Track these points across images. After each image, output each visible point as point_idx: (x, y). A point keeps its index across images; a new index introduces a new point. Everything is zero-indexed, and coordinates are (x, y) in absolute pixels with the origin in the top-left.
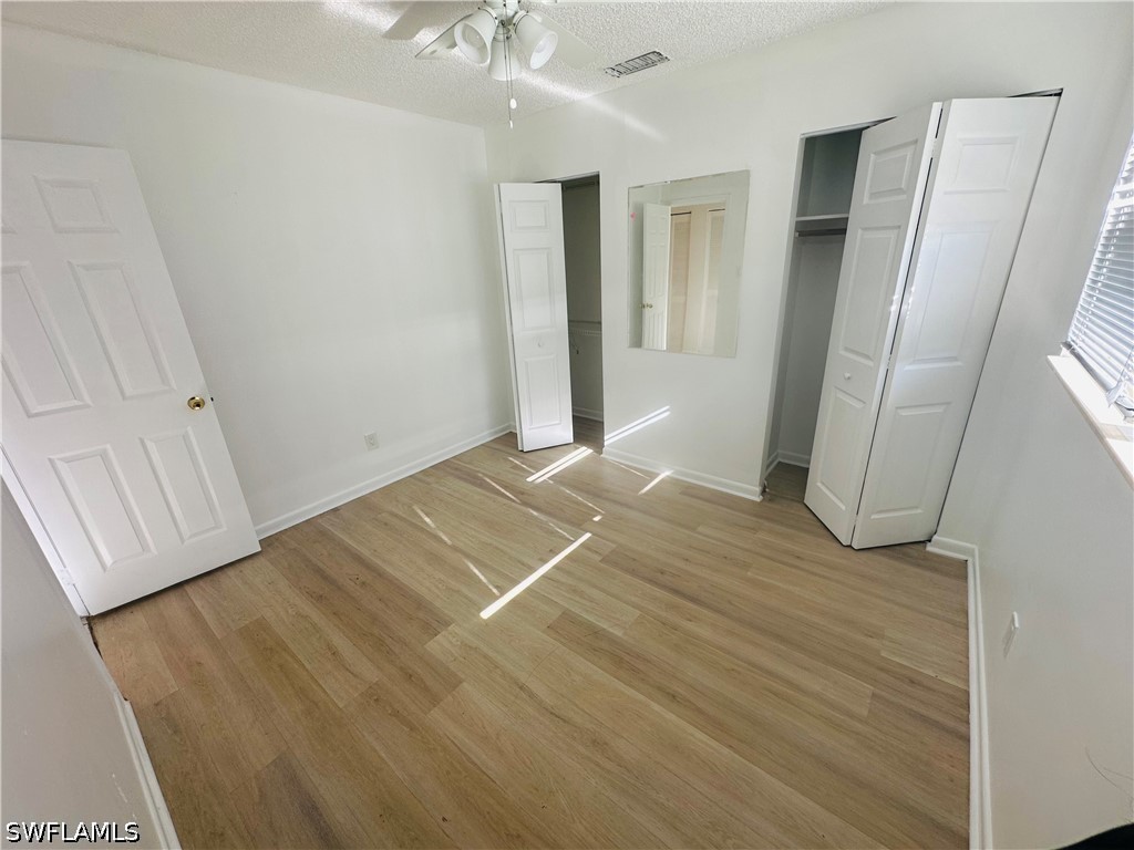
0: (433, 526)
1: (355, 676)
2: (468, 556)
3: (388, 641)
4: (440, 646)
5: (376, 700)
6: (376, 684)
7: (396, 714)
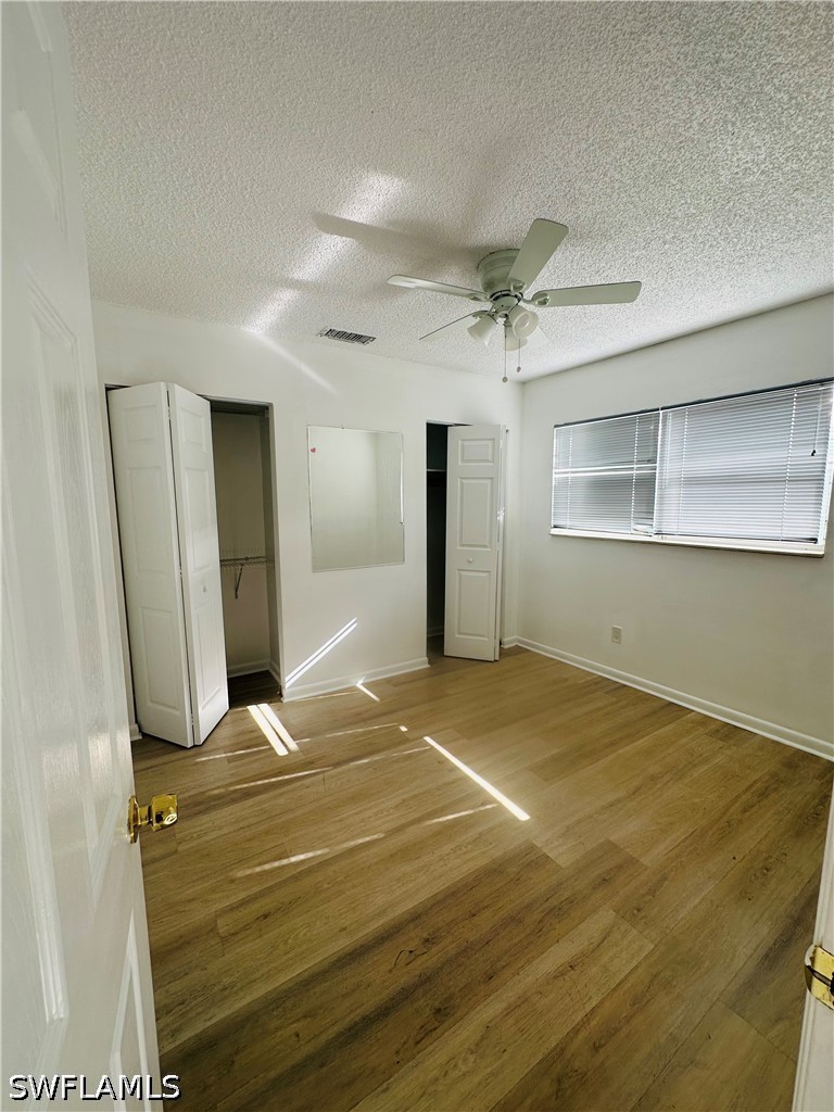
0: (326, 850)
1: (608, 935)
2: (419, 820)
3: (554, 902)
4: (563, 855)
5: (639, 910)
6: (617, 912)
7: (652, 892)
